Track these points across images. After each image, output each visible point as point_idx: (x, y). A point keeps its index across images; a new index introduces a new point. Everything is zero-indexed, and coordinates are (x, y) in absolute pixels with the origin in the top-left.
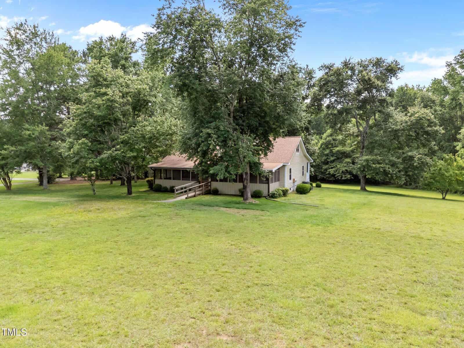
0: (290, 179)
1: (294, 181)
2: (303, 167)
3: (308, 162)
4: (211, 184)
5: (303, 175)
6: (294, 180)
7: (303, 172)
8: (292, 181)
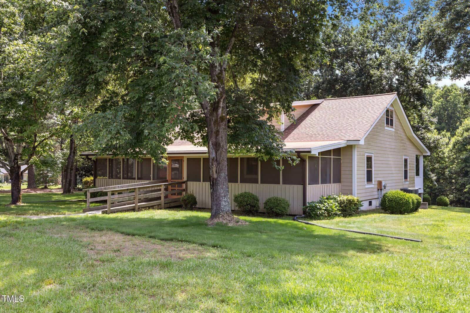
0: (369, 179)
1: (380, 186)
2: (406, 161)
3: (418, 153)
4: (187, 186)
5: (406, 177)
6: (380, 183)
7: (406, 172)
8: (373, 185)
